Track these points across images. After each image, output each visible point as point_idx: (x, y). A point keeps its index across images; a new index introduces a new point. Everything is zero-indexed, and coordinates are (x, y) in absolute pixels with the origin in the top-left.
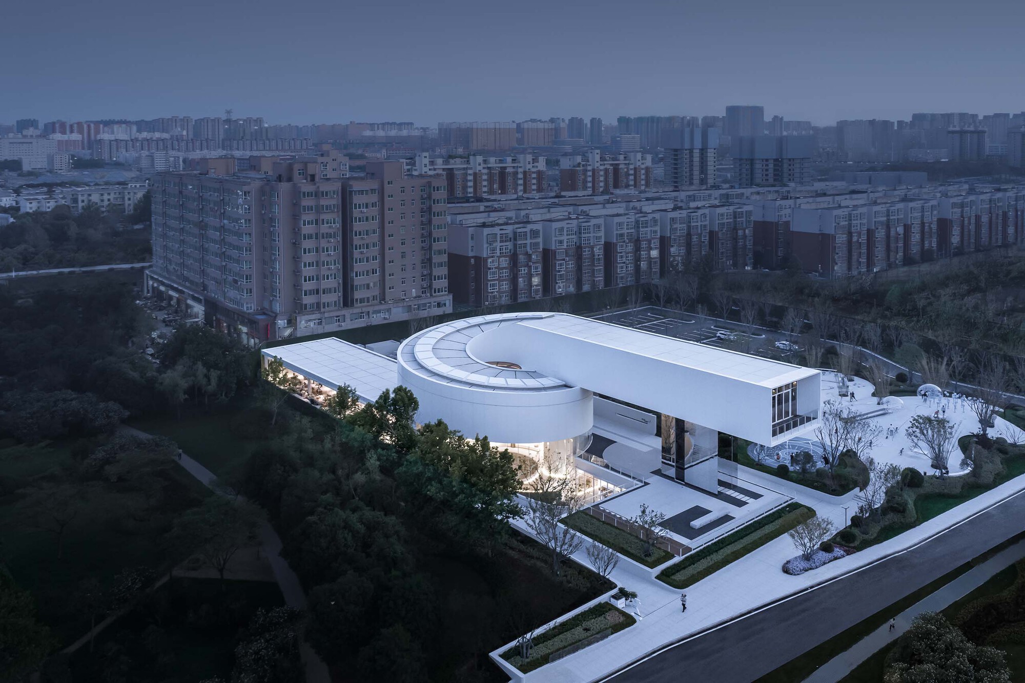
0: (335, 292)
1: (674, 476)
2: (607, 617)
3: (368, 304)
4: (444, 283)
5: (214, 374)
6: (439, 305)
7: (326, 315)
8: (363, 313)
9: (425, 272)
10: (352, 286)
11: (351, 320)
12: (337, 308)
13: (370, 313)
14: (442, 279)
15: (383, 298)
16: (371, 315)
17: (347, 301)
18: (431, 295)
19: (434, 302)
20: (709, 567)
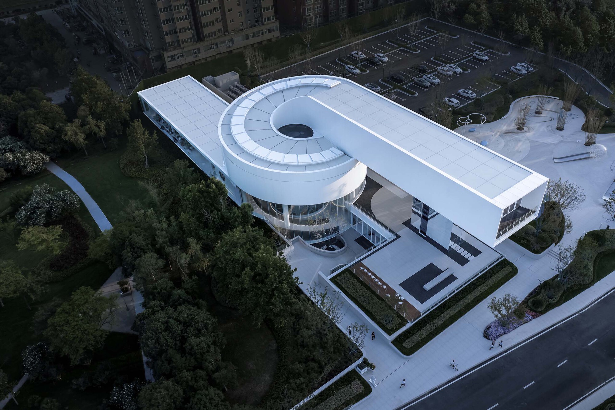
0: (189, 30)
1: (419, 228)
2: (352, 387)
3: (216, 37)
4: (270, 13)
5: (102, 125)
6: (269, 31)
7: (186, 49)
8: (212, 44)
9: (256, 5)
10: (201, 24)
11: (205, 51)
12: (192, 43)
13: (218, 44)
14: (269, 9)
15: (226, 30)
16: (219, 45)
17: (199, 37)
18: (263, 24)
19: (265, 29)
20: (431, 333)
